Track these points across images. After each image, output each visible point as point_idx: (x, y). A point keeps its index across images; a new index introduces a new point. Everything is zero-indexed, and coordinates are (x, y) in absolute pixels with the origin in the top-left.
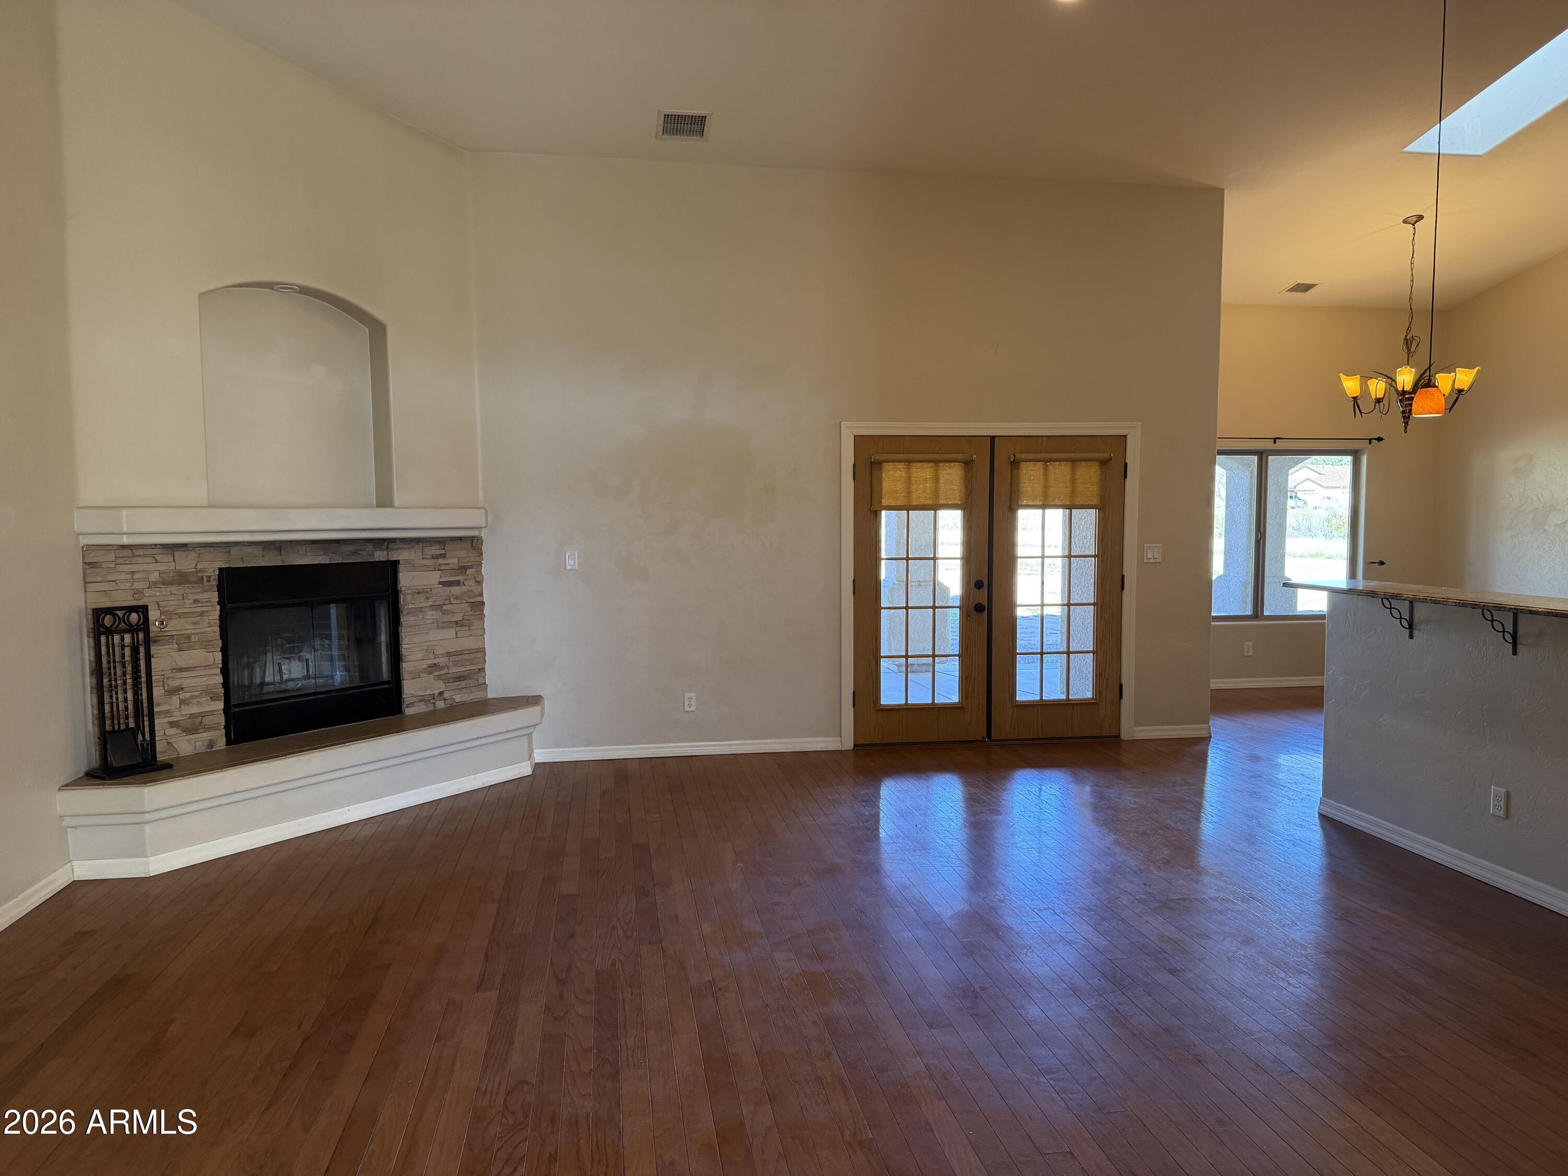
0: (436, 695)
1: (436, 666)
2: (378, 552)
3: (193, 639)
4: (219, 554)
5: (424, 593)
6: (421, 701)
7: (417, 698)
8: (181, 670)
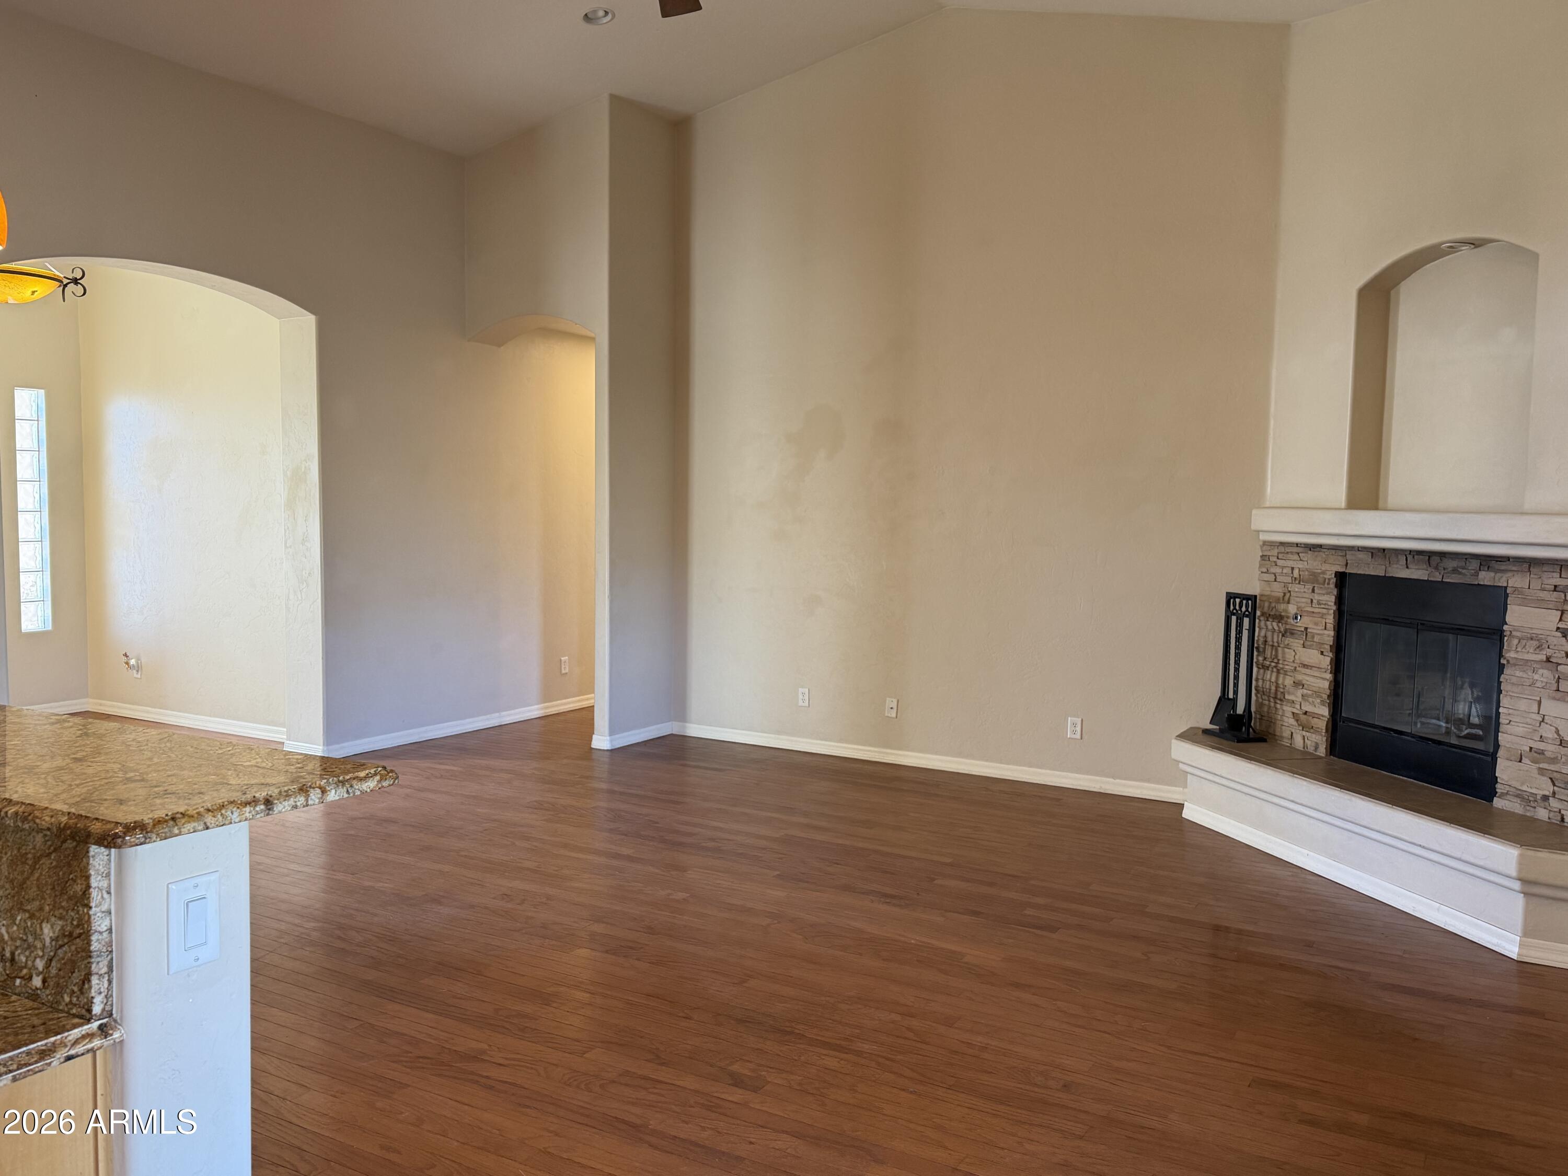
0: (1539, 797)
1: (1543, 754)
2: (1483, 573)
3: (1315, 640)
4: (1339, 558)
5: (1535, 640)
6: (1517, 796)
7: (1512, 789)
8: (1305, 666)
